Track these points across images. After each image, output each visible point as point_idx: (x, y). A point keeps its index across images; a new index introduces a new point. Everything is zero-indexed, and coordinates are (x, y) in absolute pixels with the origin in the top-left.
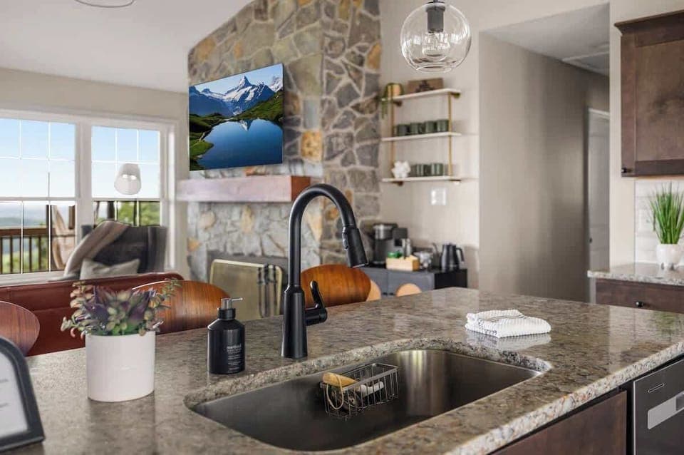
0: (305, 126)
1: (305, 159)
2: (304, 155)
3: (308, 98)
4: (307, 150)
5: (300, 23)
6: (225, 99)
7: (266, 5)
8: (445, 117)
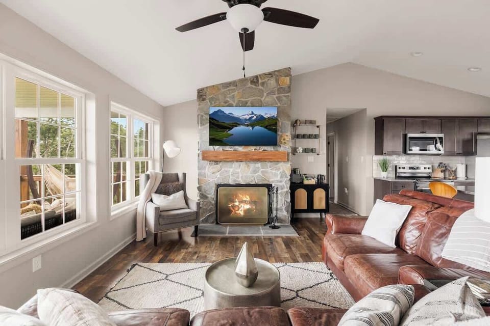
0: (281, 132)
1: (281, 145)
2: (281, 143)
3: (284, 122)
4: (283, 141)
5: (279, 92)
6: (241, 117)
7: (258, 81)
8: (318, 133)
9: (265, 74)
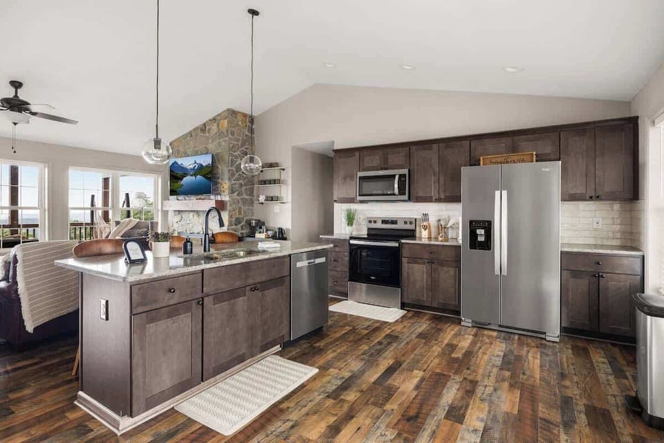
0: (222, 180)
1: (221, 193)
3: (223, 168)
4: (222, 189)
5: (220, 137)
6: (188, 168)
7: (205, 128)
8: (279, 178)
9: (210, 120)
